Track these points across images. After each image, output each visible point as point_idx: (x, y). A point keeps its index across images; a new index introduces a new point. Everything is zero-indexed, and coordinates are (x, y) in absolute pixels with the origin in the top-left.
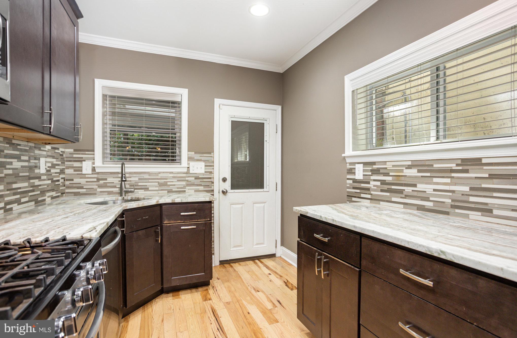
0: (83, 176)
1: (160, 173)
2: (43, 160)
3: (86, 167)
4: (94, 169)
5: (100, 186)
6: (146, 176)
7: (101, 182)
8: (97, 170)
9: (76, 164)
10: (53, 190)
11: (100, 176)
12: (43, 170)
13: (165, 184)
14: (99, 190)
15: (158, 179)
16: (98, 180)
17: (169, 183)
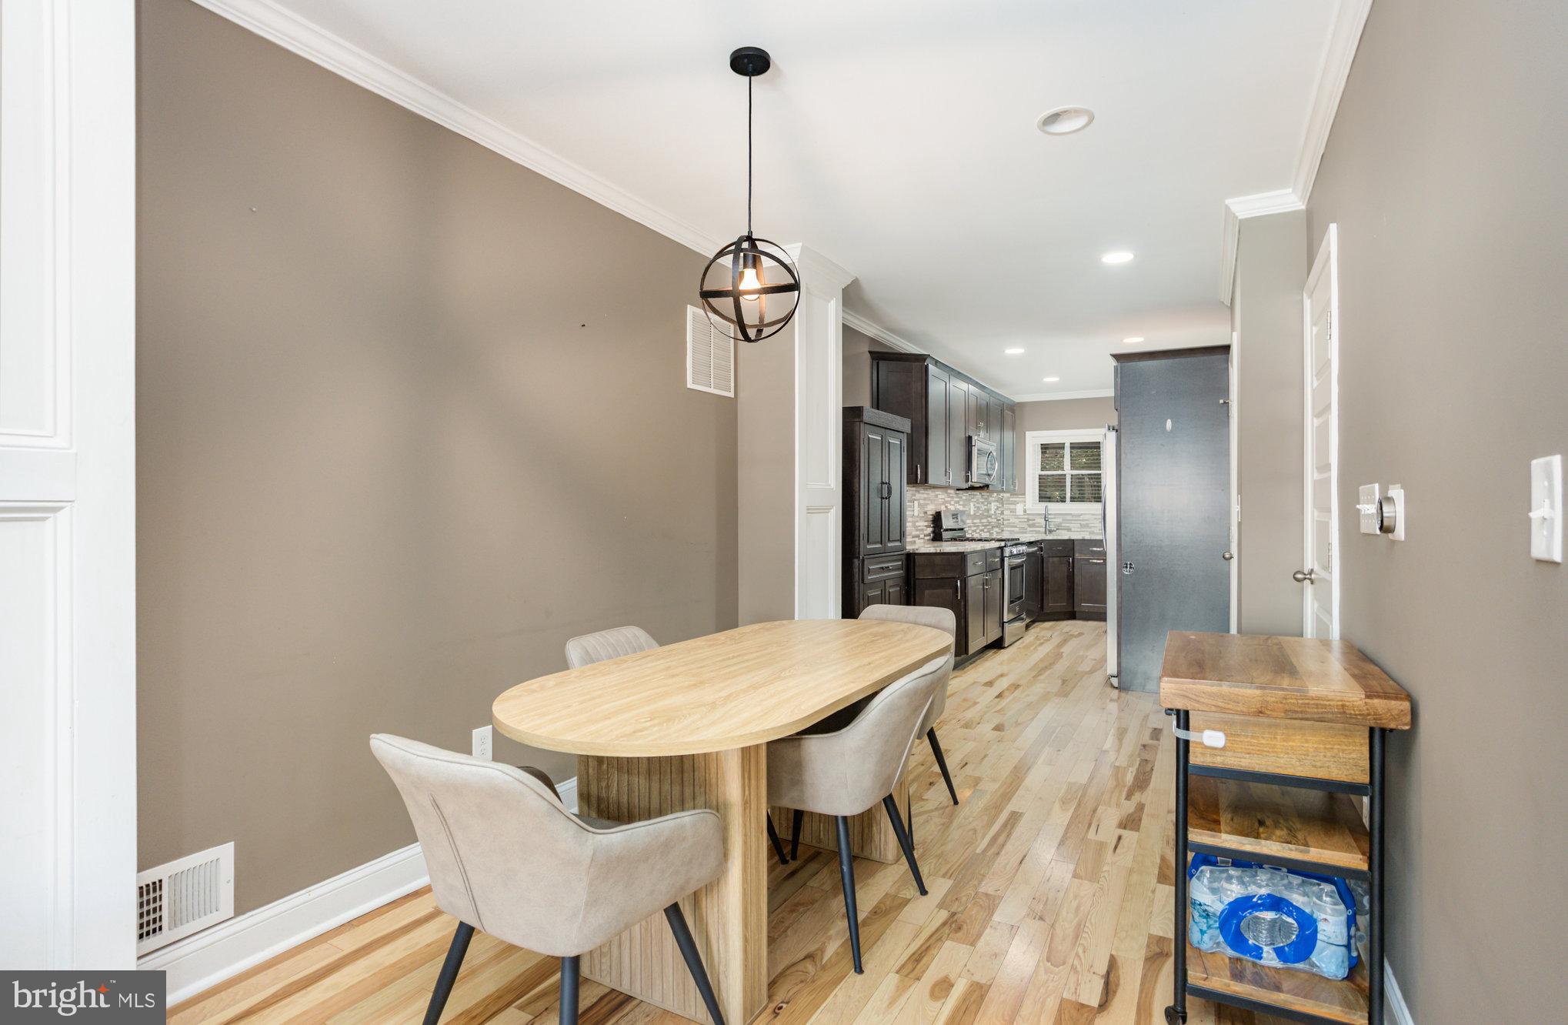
0: (1017, 517)
1: (1082, 514)
2: (993, 504)
3: (1019, 509)
4: (1025, 511)
5: (1030, 526)
6: (1069, 517)
7: (1031, 522)
8: (1028, 512)
9: (1012, 507)
10: (997, 527)
11: (1031, 517)
12: (993, 512)
13: (1087, 526)
14: (1029, 529)
15: (1080, 520)
16: (1028, 520)
17: (1090, 525)
